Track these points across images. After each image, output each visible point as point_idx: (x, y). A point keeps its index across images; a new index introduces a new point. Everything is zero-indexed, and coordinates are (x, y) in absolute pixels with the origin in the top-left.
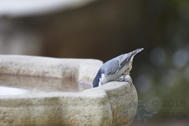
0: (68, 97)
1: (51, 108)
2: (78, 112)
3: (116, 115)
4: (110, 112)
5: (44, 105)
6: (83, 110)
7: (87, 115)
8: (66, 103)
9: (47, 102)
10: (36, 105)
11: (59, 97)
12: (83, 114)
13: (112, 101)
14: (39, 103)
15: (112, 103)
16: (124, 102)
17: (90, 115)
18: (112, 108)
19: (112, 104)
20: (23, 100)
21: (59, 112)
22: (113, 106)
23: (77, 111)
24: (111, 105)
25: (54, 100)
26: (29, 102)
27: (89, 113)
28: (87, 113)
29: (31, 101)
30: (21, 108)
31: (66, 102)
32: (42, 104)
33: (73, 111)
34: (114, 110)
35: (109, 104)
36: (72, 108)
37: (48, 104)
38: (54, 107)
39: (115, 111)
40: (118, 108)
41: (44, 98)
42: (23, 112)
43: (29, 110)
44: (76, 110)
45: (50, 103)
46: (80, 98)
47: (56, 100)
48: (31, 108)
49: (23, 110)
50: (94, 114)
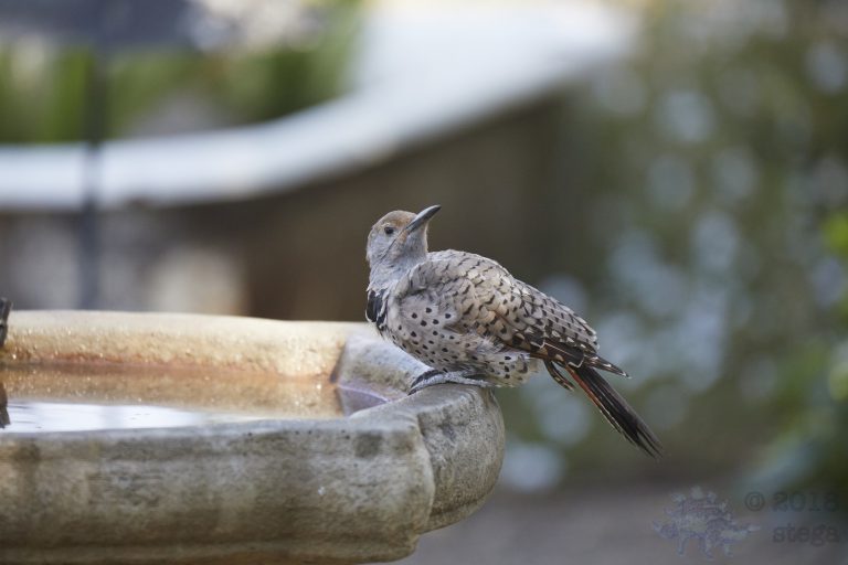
0: (310, 432)
1: (263, 463)
2: (339, 474)
3: (446, 478)
4: (429, 473)
5: (245, 454)
6: (353, 468)
7: (364, 480)
8: (304, 449)
9: (255, 446)
10: (223, 454)
11: (286, 432)
12: (352, 480)
13: (433, 442)
14: (229, 449)
15: (433, 446)
16: (466, 444)
17: (372, 480)
18: (432, 460)
19: (433, 450)
20: (184, 441)
21: (285, 472)
22: (436, 455)
23: (337, 471)
24: (431, 453)
25: (273, 441)
26: (204, 448)
27: (369, 475)
28: (364, 475)
29: (209, 444)
30: (179, 464)
31: (306, 446)
32: (238, 452)
33: (325, 472)
34: (440, 468)
35: (426, 452)
36: (323, 462)
37: (255, 453)
38: (272, 459)
39: (443, 468)
40: (449, 460)
41: (244, 435)
42: (186, 476)
43: (202, 468)
44: (335, 468)
45: (262, 451)
46: (345, 434)
47: (279, 441)
48: (208, 464)
49: (187, 470)
50: (384, 478)
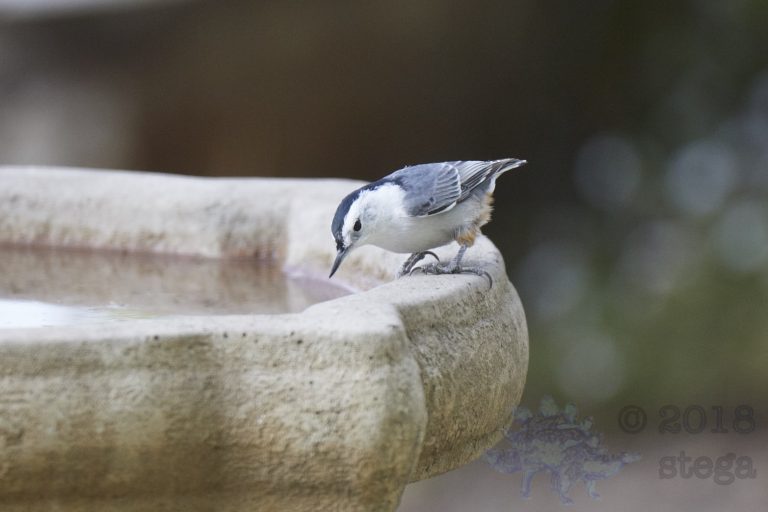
0: (244, 335)
1: (178, 379)
2: (288, 396)
3: (443, 403)
4: (418, 393)
5: (150, 367)
6: (307, 386)
7: (323, 405)
8: (237, 359)
9: (162, 355)
10: (118, 366)
11: (208, 336)
12: (306, 404)
13: (423, 349)
14: (128, 360)
15: (424, 356)
16: (472, 354)
17: (334, 405)
18: (423, 375)
19: (424, 361)
20: (62, 347)
21: (208, 393)
22: (428, 369)
23: (283, 391)
24: (421, 366)
25: (190, 347)
26: (89, 358)
27: (329, 396)
28: (324, 397)
29: (96, 353)
30: (57, 381)
31: (238, 355)
32: (138, 365)
33: (267, 392)
34: (434, 387)
35: (414, 363)
36: (262, 378)
37: (165, 364)
38: (190, 374)
39: (438, 388)
40: (447, 376)
41: (148, 338)
42: (62, 398)
43: (87, 388)
44: (280, 388)
45: (171, 361)
46: (296, 337)
47: (199, 348)
48: (94, 381)
49: (64, 389)
50: (353, 401)
